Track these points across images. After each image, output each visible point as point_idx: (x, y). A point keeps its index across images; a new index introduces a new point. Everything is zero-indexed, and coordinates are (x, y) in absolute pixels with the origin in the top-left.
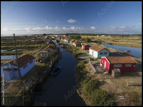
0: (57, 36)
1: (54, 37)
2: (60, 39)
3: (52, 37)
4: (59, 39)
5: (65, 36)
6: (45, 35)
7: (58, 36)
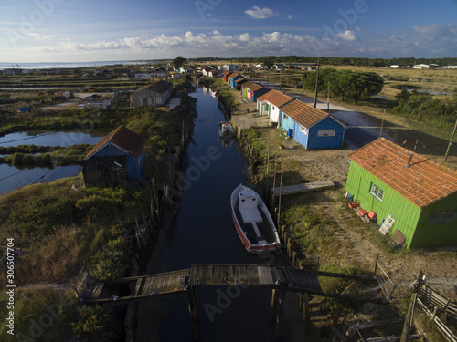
0: (226, 67)
1: (210, 74)
2: (239, 89)
3: (204, 72)
4: (230, 82)
5: (259, 66)
6: (179, 62)
7: (230, 67)
